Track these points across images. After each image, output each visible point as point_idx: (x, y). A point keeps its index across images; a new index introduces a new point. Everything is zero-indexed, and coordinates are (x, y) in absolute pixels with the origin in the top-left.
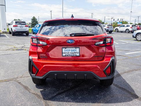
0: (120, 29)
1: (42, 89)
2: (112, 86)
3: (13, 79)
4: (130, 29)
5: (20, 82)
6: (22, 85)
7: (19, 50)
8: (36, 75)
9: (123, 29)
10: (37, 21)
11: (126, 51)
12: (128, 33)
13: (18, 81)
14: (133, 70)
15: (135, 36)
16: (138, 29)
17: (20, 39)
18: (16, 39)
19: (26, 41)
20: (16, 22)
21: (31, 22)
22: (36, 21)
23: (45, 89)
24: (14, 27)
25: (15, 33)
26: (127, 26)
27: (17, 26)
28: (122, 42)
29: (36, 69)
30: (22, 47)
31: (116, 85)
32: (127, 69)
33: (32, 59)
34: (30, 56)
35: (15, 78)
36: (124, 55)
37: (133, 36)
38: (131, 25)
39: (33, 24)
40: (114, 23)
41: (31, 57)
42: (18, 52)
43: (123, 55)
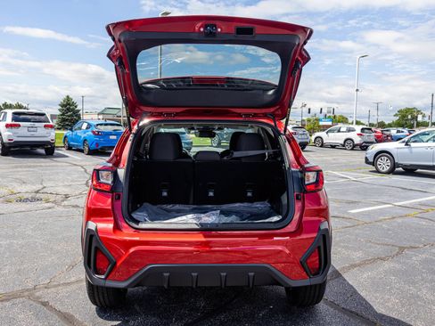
0: (329, 138)
1: (118, 320)
2: (322, 306)
3: (23, 291)
4: (357, 140)
5: (46, 300)
6: (52, 309)
7: (26, 200)
8: (105, 279)
9: (336, 139)
10: (79, 111)
11: (351, 205)
12: (352, 149)
13: (38, 298)
14: (374, 260)
15: (371, 160)
16: (379, 140)
17: (25, 167)
18: (13, 168)
19: (47, 172)
20: (14, 113)
21: (59, 113)
22: (73, 109)
23: (128, 321)
24: (9, 129)
25: (10, 147)
26: (349, 130)
27: (19, 126)
28: (335, 176)
29: (109, 261)
30: (37, 192)
31: (332, 304)
32: (357, 256)
33: (96, 229)
34: (90, 222)
35: (27, 290)
36: (346, 216)
37: (366, 158)
38: (358, 129)
39: (64, 120)
40: (309, 121)
41: (92, 225)
42: (23, 206)
43: (342, 215)
